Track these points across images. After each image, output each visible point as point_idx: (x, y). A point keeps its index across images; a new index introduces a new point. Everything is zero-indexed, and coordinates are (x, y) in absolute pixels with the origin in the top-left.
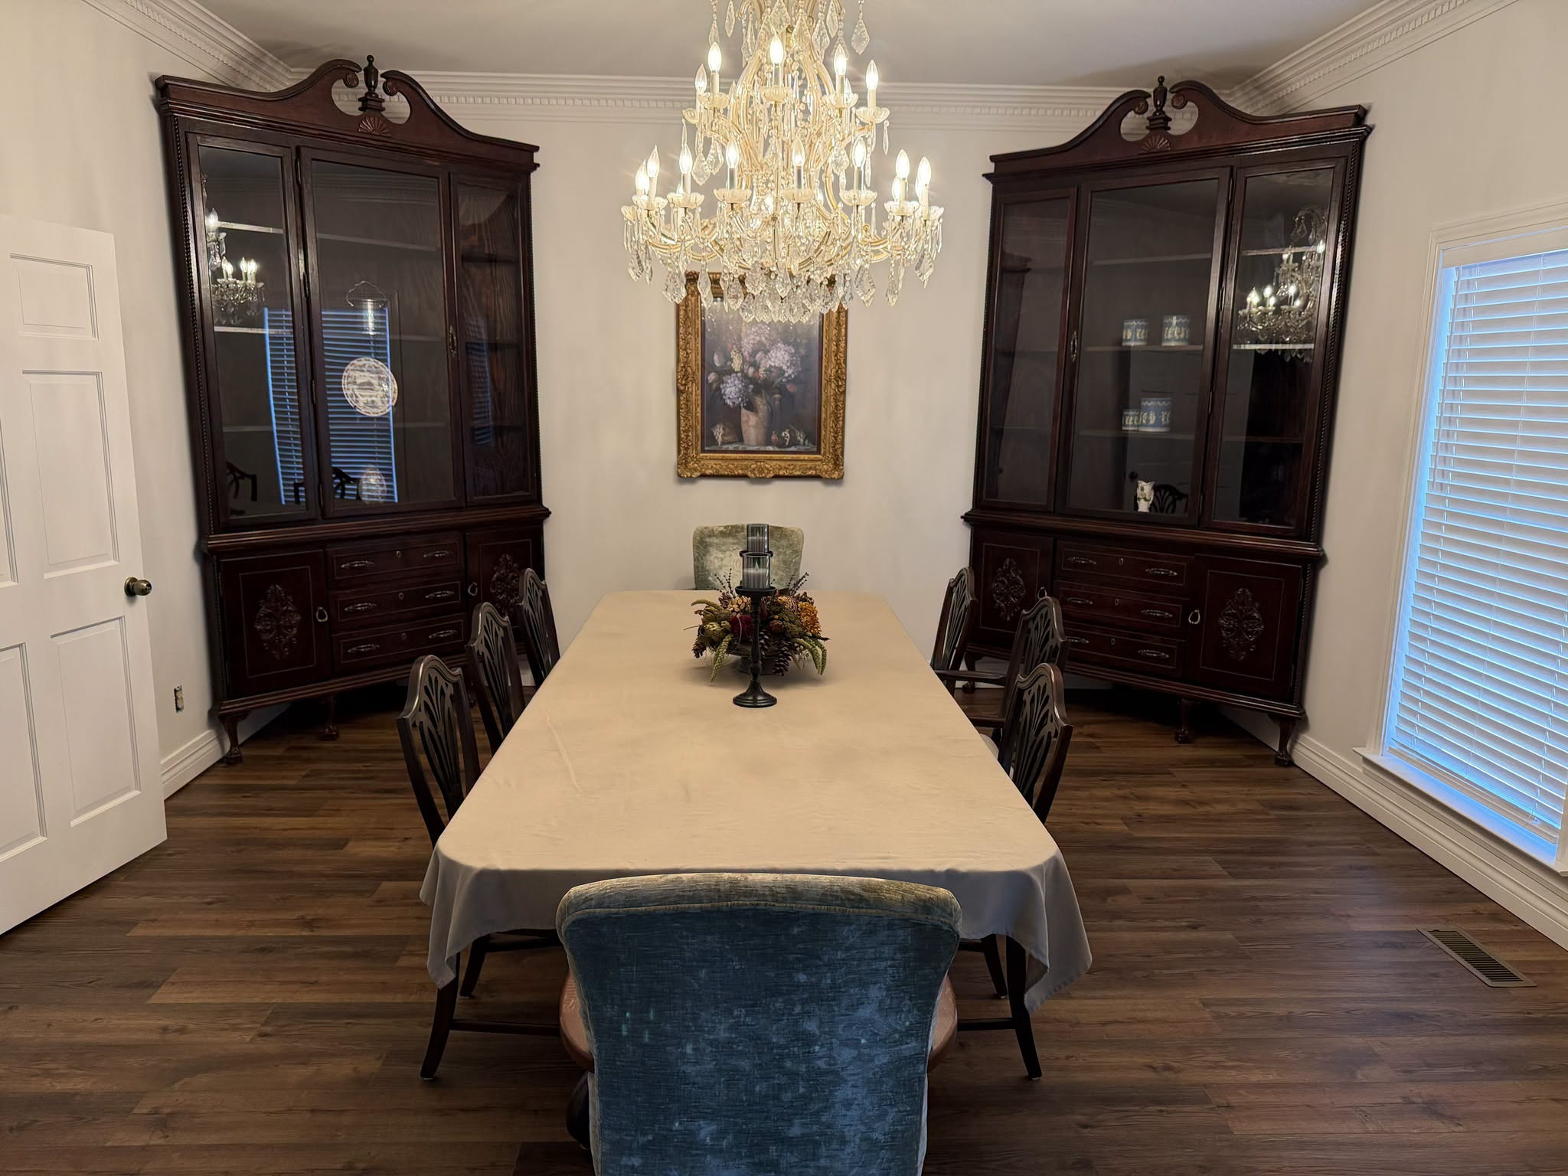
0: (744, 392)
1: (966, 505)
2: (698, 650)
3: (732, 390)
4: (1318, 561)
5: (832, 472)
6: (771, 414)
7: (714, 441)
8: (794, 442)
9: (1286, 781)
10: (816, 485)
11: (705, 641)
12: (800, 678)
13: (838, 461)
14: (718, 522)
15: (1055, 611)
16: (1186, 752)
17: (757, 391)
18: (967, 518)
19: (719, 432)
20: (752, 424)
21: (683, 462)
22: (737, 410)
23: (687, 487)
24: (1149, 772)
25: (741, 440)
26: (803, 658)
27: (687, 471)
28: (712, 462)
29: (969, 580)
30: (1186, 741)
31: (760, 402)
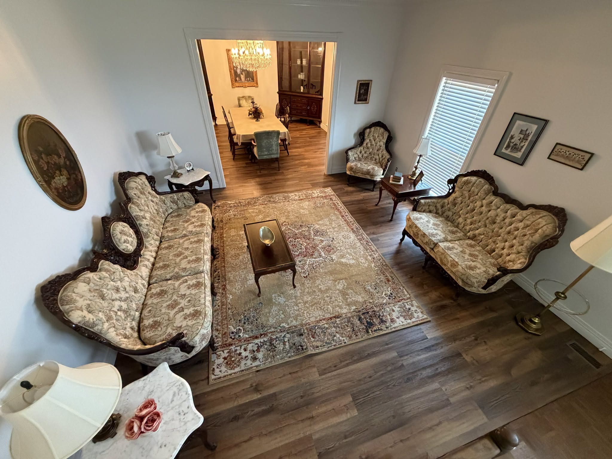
0: (241, 72)
1: (278, 91)
2: (249, 115)
3: (239, 71)
4: (322, 99)
5: (256, 85)
6: (245, 75)
7: (237, 80)
8: (250, 80)
9: (319, 129)
10: (254, 87)
11: (250, 114)
12: (261, 118)
13: (257, 84)
14: (241, 96)
15: (288, 108)
16: (308, 127)
17: (243, 71)
18: (278, 93)
19: (237, 79)
20: (243, 77)
21: (233, 84)
22: (240, 75)
23: (234, 89)
24: (303, 130)
25: (241, 80)
26: (261, 116)
27: (233, 86)
28: (237, 84)
29: (279, 104)
30: (308, 126)
31: (243, 73)
